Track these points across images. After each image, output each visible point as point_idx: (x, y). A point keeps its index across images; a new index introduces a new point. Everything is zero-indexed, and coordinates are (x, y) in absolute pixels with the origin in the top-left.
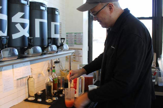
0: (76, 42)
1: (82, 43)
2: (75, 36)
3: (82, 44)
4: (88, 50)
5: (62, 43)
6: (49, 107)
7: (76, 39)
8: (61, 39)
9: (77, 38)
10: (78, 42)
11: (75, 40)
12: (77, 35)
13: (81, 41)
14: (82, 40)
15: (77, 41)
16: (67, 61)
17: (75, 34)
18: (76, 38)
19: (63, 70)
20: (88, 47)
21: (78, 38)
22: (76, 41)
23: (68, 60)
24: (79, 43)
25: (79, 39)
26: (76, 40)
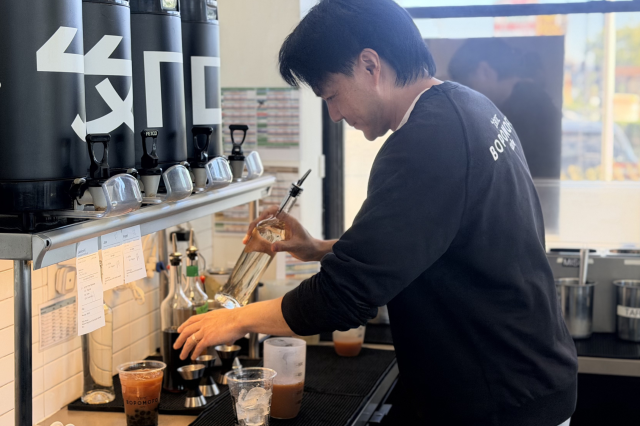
0: (265, 135)
1: (295, 139)
2: (261, 102)
3: (296, 145)
4: (323, 175)
5: (235, 146)
6: (189, 423)
7: (263, 121)
8: (233, 128)
9: (272, 112)
10: (277, 134)
11: (260, 126)
12: (268, 99)
13: (289, 130)
14: (298, 125)
15: (271, 129)
16: (220, 228)
17: (258, 94)
18: (265, 116)
19: (217, 274)
20: (323, 158)
21: (276, 116)
22: (263, 129)
23: (225, 227)
24: (281, 139)
25: (281, 121)
26: (265, 125)
